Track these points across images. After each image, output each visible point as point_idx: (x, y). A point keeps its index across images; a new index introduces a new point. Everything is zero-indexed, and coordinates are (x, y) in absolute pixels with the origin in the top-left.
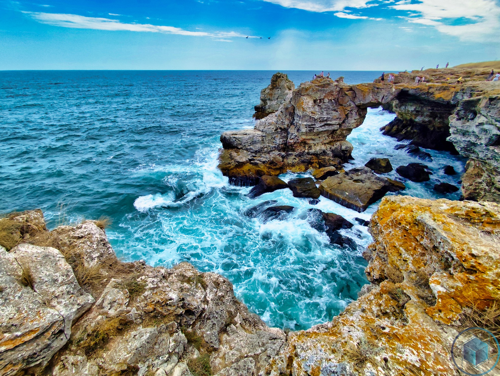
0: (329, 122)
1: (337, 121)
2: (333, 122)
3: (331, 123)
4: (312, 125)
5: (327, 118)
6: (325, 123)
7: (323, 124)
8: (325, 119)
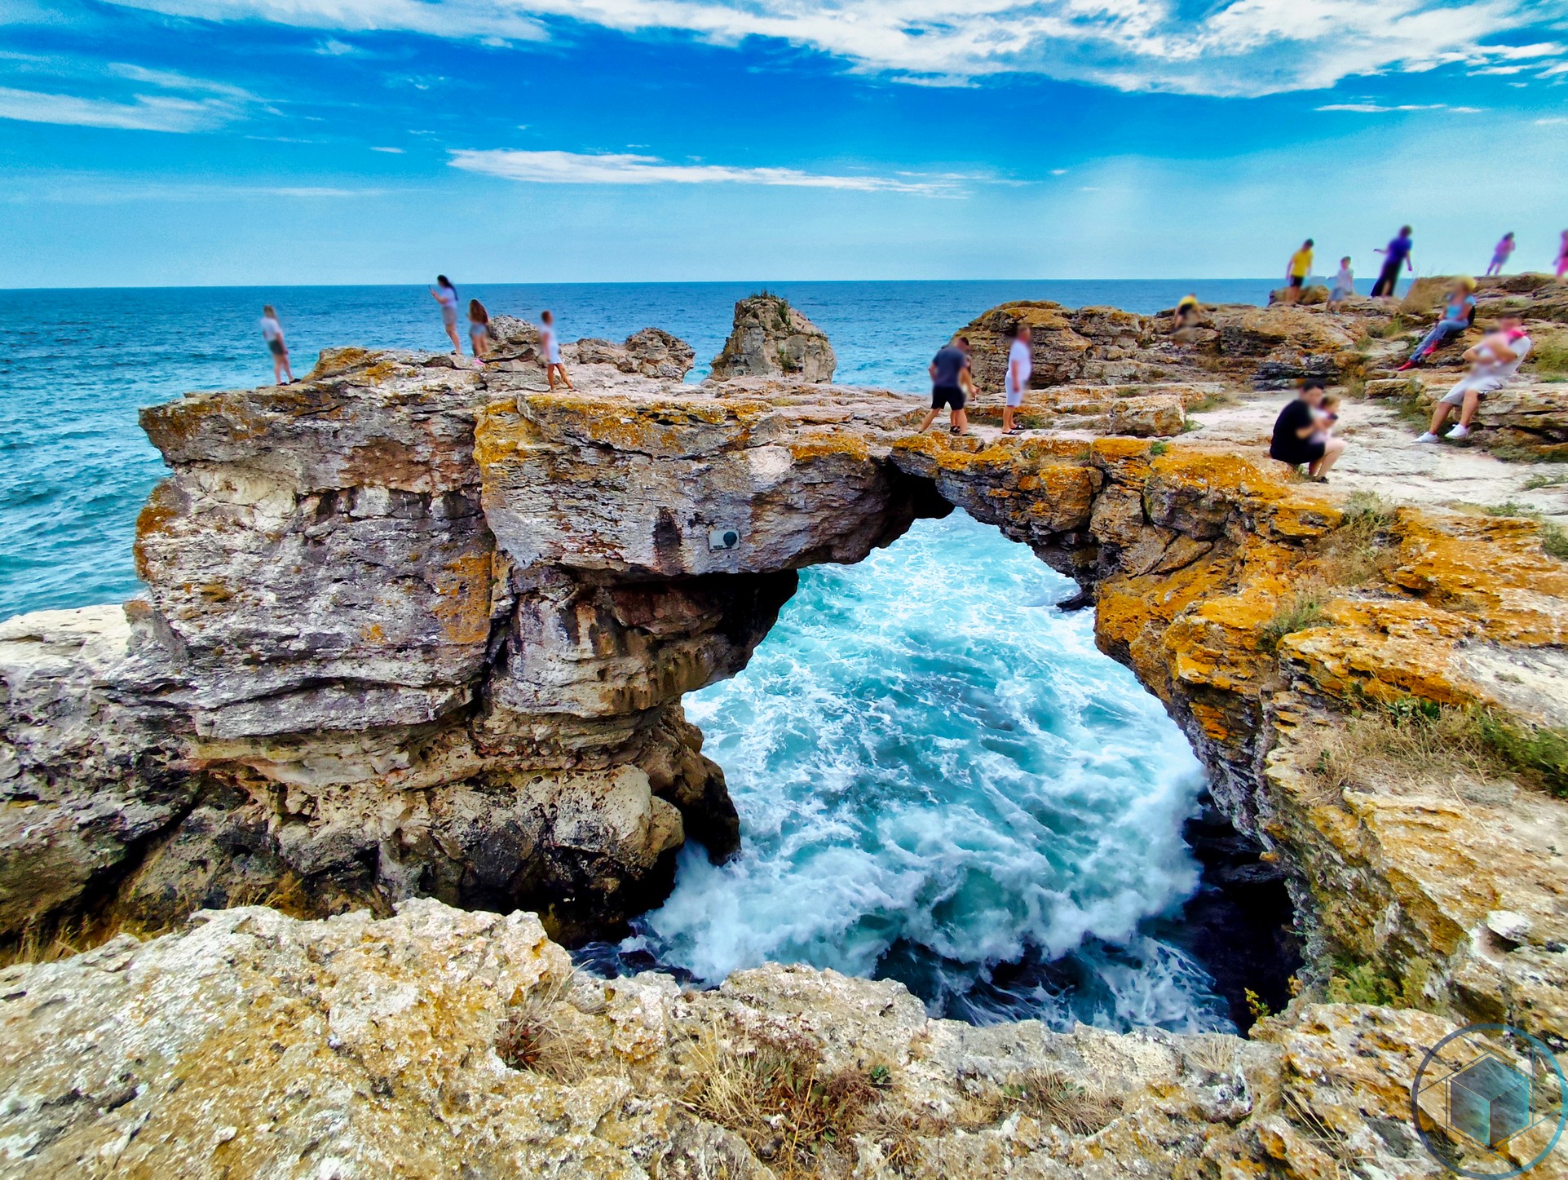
0: (343, 670)
1: (407, 668)
2: (384, 670)
3: (362, 673)
4: (169, 686)
5: (313, 638)
6: (310, 670)
7: (278, 679)
8: (297, 645)
